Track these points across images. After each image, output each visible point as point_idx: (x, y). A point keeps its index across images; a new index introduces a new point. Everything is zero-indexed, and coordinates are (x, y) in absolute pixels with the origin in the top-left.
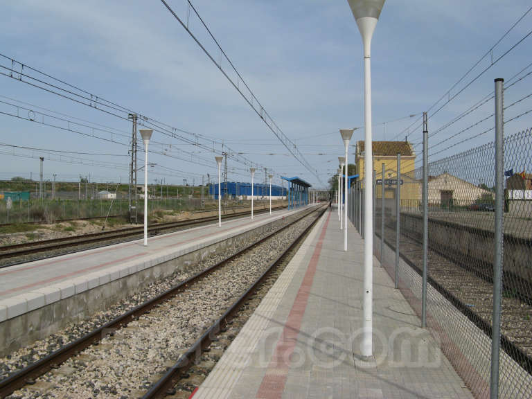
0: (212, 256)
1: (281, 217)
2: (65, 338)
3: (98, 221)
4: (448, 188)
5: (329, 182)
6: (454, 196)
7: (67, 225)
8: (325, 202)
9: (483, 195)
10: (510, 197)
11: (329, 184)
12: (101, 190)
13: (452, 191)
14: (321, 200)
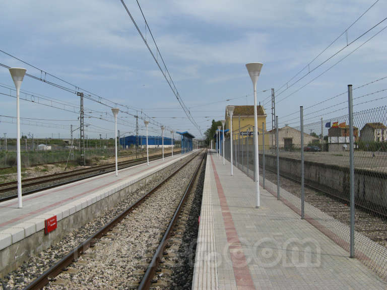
0: (155, 181)
1: (179, 159)
2: (102, 221)
3: (60, 165)
4: (289, 136)
6: (294, 142)
7: (42, 168)
8: (203, 149)
9: (314, 141)
10: (329, 142)
12: (40, 143)
13: (292, 138)
14: (201, 147)
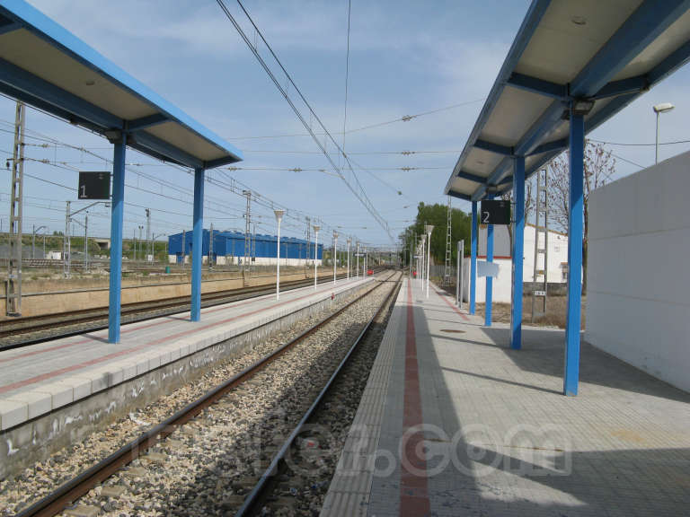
5: (400, 237)
11: (401, 241)
